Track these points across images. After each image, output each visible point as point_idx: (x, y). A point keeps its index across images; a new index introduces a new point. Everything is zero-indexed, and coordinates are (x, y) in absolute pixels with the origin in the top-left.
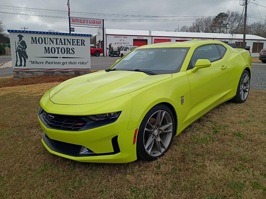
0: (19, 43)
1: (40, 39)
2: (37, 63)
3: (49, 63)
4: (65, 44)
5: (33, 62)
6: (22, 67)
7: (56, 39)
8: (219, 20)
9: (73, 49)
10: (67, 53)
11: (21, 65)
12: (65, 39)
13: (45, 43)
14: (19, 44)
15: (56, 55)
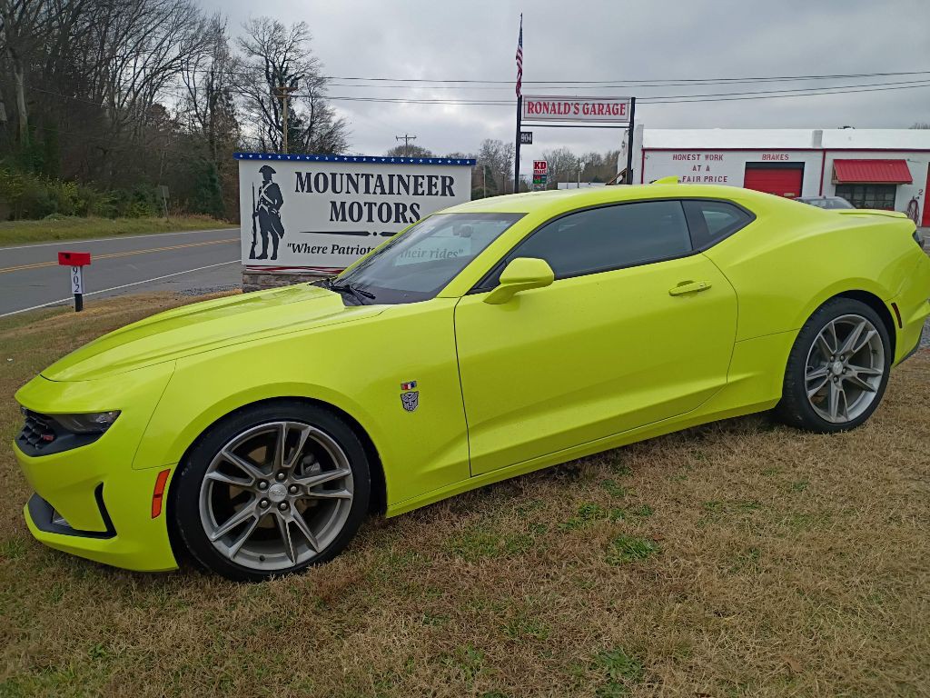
0: (263, 190)
1: (321, 178)
2: (307, 249)
3: (342, 251)
4: (391, 192)
5: (298, 246)
6: (268, 262)
7: (367, 177)
9: (415, 207)
10: (397, 221)
11: (264, 256)
12: (391, 177)
13: (334, 190)
14: (263, 194)
15: (363, 225)
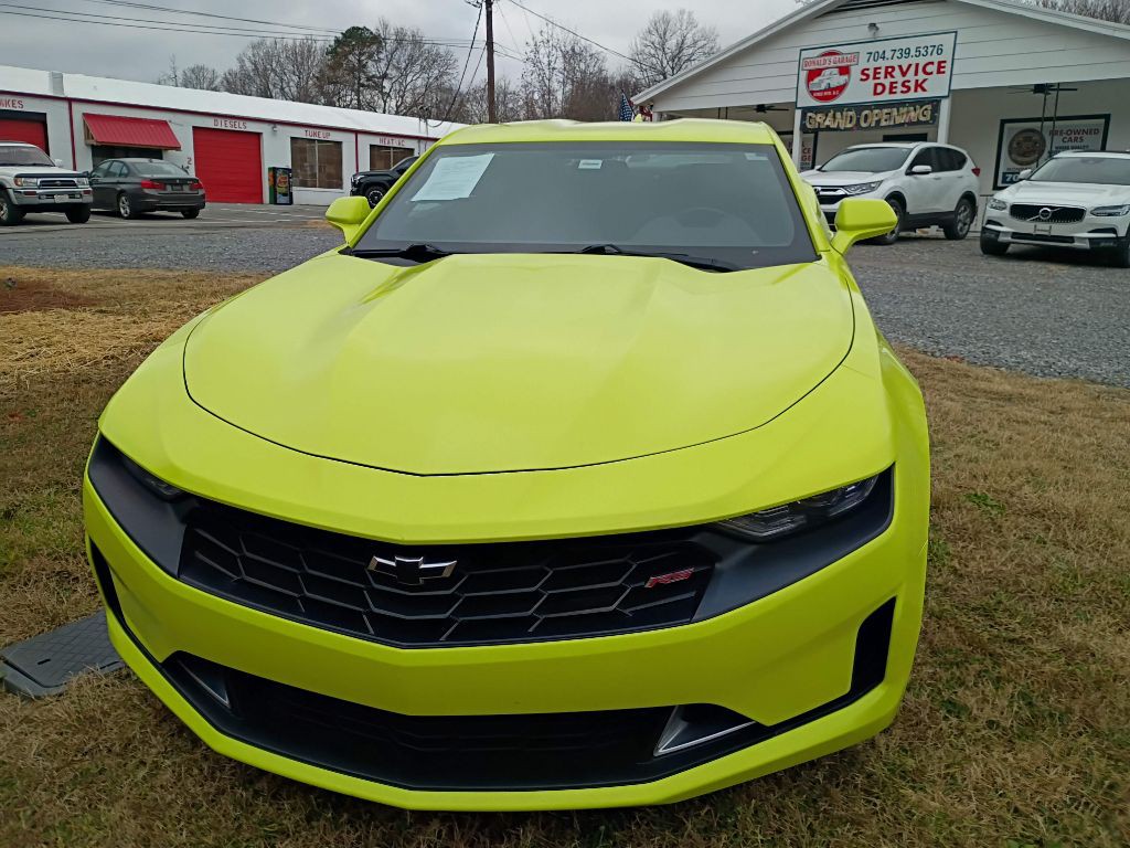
8: (351, 57)
